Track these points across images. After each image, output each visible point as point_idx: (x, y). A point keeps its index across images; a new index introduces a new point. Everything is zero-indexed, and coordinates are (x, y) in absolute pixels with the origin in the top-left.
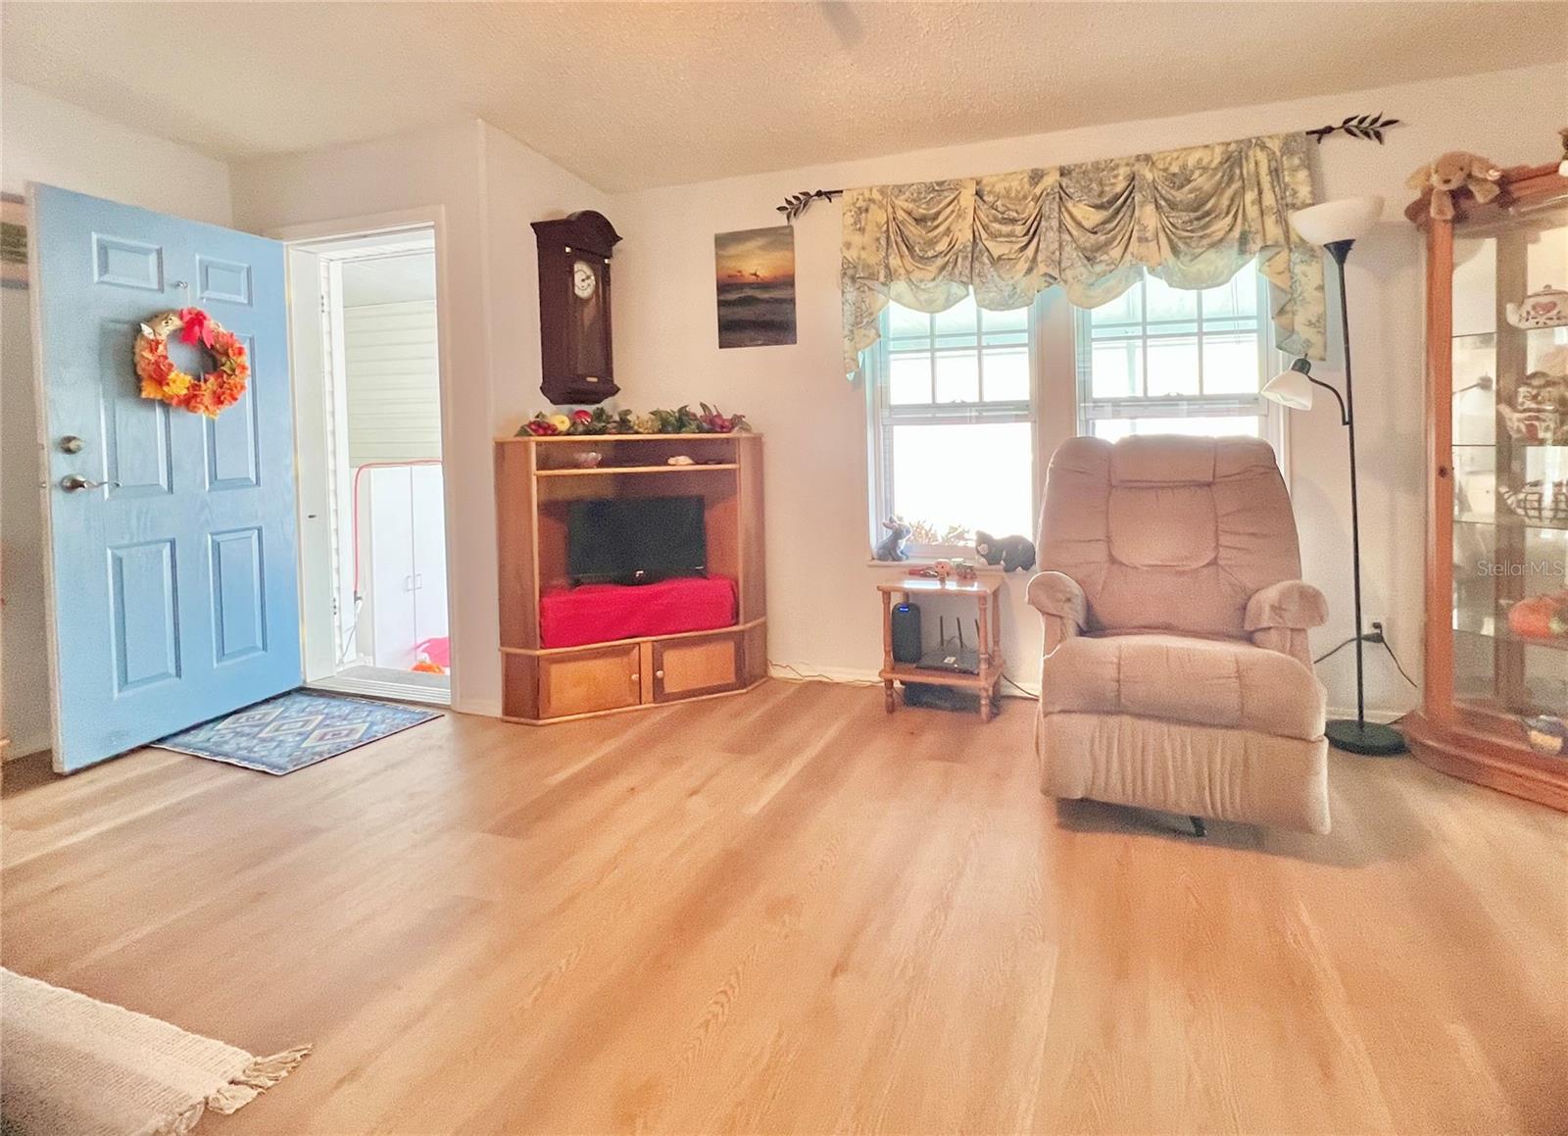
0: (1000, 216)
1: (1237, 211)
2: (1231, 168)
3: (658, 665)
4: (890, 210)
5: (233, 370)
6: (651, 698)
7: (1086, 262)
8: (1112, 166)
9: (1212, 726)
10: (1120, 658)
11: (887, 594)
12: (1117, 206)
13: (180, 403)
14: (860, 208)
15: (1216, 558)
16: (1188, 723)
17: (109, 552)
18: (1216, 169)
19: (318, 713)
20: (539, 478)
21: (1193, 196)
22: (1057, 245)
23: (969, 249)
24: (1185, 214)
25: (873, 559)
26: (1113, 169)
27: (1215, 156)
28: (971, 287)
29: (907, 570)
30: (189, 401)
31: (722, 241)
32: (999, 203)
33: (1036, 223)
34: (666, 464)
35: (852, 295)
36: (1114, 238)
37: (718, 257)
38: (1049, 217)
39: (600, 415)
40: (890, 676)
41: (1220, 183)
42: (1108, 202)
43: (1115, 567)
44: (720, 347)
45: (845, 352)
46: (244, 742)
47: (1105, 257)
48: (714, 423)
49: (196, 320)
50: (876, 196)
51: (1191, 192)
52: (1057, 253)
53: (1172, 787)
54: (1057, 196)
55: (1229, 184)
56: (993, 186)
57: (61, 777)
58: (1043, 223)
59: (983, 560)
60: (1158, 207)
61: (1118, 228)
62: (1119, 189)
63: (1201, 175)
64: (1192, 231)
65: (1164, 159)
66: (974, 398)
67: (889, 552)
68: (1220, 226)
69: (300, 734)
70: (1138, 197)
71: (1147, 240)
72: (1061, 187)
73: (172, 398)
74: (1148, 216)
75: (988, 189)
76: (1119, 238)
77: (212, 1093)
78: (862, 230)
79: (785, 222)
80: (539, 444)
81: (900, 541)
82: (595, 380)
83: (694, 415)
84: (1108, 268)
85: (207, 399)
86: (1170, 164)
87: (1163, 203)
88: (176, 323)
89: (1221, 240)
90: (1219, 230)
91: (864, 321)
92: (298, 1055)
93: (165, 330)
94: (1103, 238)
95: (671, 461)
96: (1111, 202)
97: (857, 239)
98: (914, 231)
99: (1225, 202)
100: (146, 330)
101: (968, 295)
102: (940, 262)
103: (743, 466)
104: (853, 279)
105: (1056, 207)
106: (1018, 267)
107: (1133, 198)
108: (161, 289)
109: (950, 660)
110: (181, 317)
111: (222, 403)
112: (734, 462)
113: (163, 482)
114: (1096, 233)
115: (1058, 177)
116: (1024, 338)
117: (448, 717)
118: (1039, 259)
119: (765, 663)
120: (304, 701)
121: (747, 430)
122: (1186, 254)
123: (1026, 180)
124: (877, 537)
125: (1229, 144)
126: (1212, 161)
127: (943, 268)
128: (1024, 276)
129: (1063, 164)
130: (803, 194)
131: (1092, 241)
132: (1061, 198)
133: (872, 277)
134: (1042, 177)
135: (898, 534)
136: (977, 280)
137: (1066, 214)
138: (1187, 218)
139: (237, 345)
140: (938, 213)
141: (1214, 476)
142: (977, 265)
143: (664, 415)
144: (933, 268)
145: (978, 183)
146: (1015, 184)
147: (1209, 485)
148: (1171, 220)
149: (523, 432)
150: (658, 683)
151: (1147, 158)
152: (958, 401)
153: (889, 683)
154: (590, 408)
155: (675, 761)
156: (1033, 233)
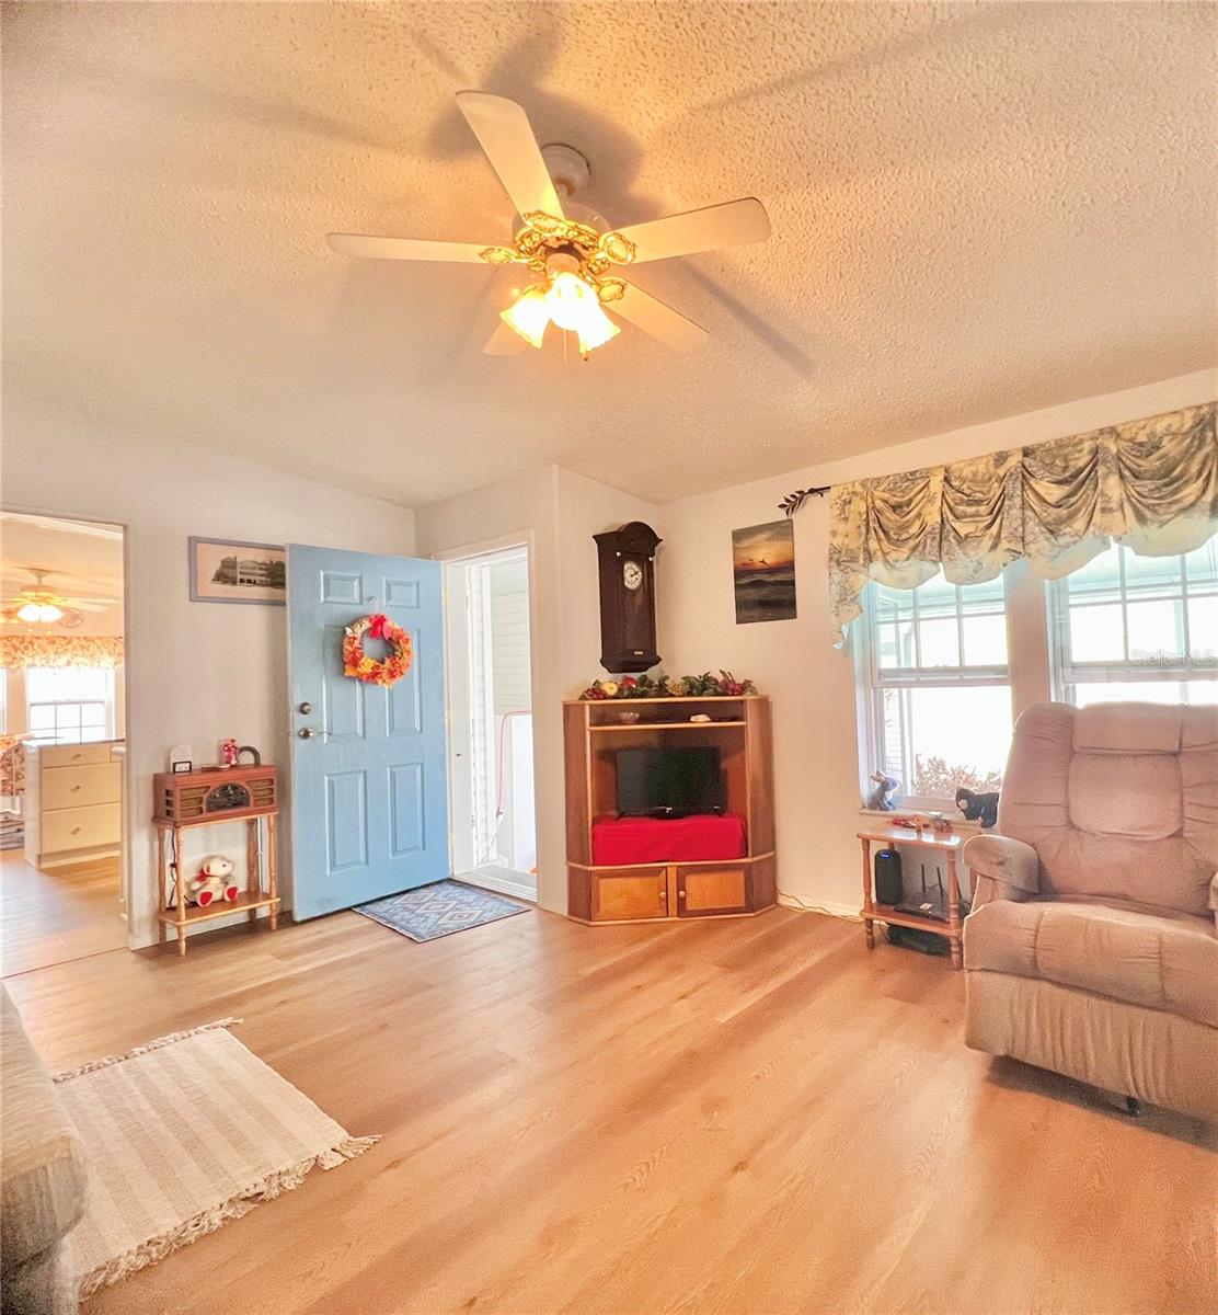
0: (966, 498)
1: (1210, 473)
2: (1202, 431)
3: (681, 886)
4: (870, 500)
5: (402, 654)
6: (675, 913)
7: (1049, 535)
8: (1075, 442)
9: (1129, 1003)
10: (1038, 925)
11: (866, 842)
12: (1078, 481)
13: (368, 678)
14: (844, 501)
15: (1181, 830)
16: (1109, 997)
17: (326, 778)
18: (1186, 433)
19: (455, 899)
20: (592, 732)
21: (1158, 463)
22: (1019, 521)
23: (937, 531)
24: (1149, 482)
25: (864, 807)
26: (1076, 445)
27: (1186, 421)
28: (940, 564)
29: (890, 819)
30: (374, 676)
31: (738, 536)
32: (964, 487)
33: (1000, 503)
34: (689, 721)
35: (837, 577)
36: (1078, 510)
37: (735, 549)
38: (1012, 496)
39: (643, 680)
40: (870, 916)
41: (1190, 445)
42: (1071, 476)
43: (1073, 833)
44: (738, 623)
45: (832, 625)
46: (407, 915)
47: (1068, 530)
48: (728, 687)
49: (379, 621)
50: (859, 489)
51: (1159, 459)
52: (1021, 529)
53: (1092, 1057)
54: (1020, 475)
55: (1199, 448)
56: (962, 471)
57: (296, 924)
58: (1006, 502)
59: (962, 814)
60: (1122, 477)
61: (1080, 502)
62: (1081, 464)
63: (1171, 440)
64: (1160, 498)
65: (1130, 428)
66: (955, 663)
67: (877, 802)
68: (1190, 492)
69: (440, 914)
70: (1101, 470)
71: (1111, 510)
72: (1024, 466)
73: (362, 675)
74: (1113, 487)
75: (956, 474)
76: (1084, 510)
77: (321, 1154)
78: (846, 519)
79: (784, 517)
80: (591, 706)
81: (887, 793)
82: (641, 653)
83: (716, 680)
84: (1073, 539)
85: (385, 675)
86: (1136, 434)
87: (1127, 473)
88: (367, 625)
89: (1193, 505)
90: (1191, 494)
91: (847, 597)
92: (372, 1141)
93: (359, 630)
94: (1065, 512)
95: (693, 719)
96: (1075, 476)
97: (841, 528)
98: (890, 518)
99: (1194, 468)
100: (349, 630)
101: (939, 571)
102: (912, 543)
103: (751, 724)
104: (838, 563)
105: (1018, 485)
106: (983, 543)
107: (1097, 472)
108: (361, 603)
109: (925, 906)
110: (370, 621)
111: (394, 677)
112: (742, 720)
113: (360, 732)
114: (1060, 506)
115: (1020, 458)
116: (1001, 607)
117: (534, 911)
118: (1003, 536)
119: (774, 891)
120: (449, 889)
121: (754, 692)
122: (1153, 522)
123: (992, 462)
124: (867, 788)
125: (1199, 407)
126: (1182, 426)
127: (914, 548)
128: (989, 551)
129: (1028, 445)
130: (799, 492)
131: (1053, 516)
132: (1023, 475)
133: (854, 559)
134: (1006, 459)
135: (885, 786)
136: (945, 558)
137: (1029, 492)
138: (1153, 487)
139: (406, 637)
140: (911, 501)
141: (1180, 747)
142: (945, 543)
143: (692, 680)
144: (905, 551)
145: (946, 471)
146: (981, 468)
147: (1175, 754)
148: (1137, 489)
149: (583, 698)
150: (681, 902)
151: (1112, 430)
152: (941, 665)
153: (869, 922)
154: (636, 676)
155: (677, 968)
156: (996, 513)
